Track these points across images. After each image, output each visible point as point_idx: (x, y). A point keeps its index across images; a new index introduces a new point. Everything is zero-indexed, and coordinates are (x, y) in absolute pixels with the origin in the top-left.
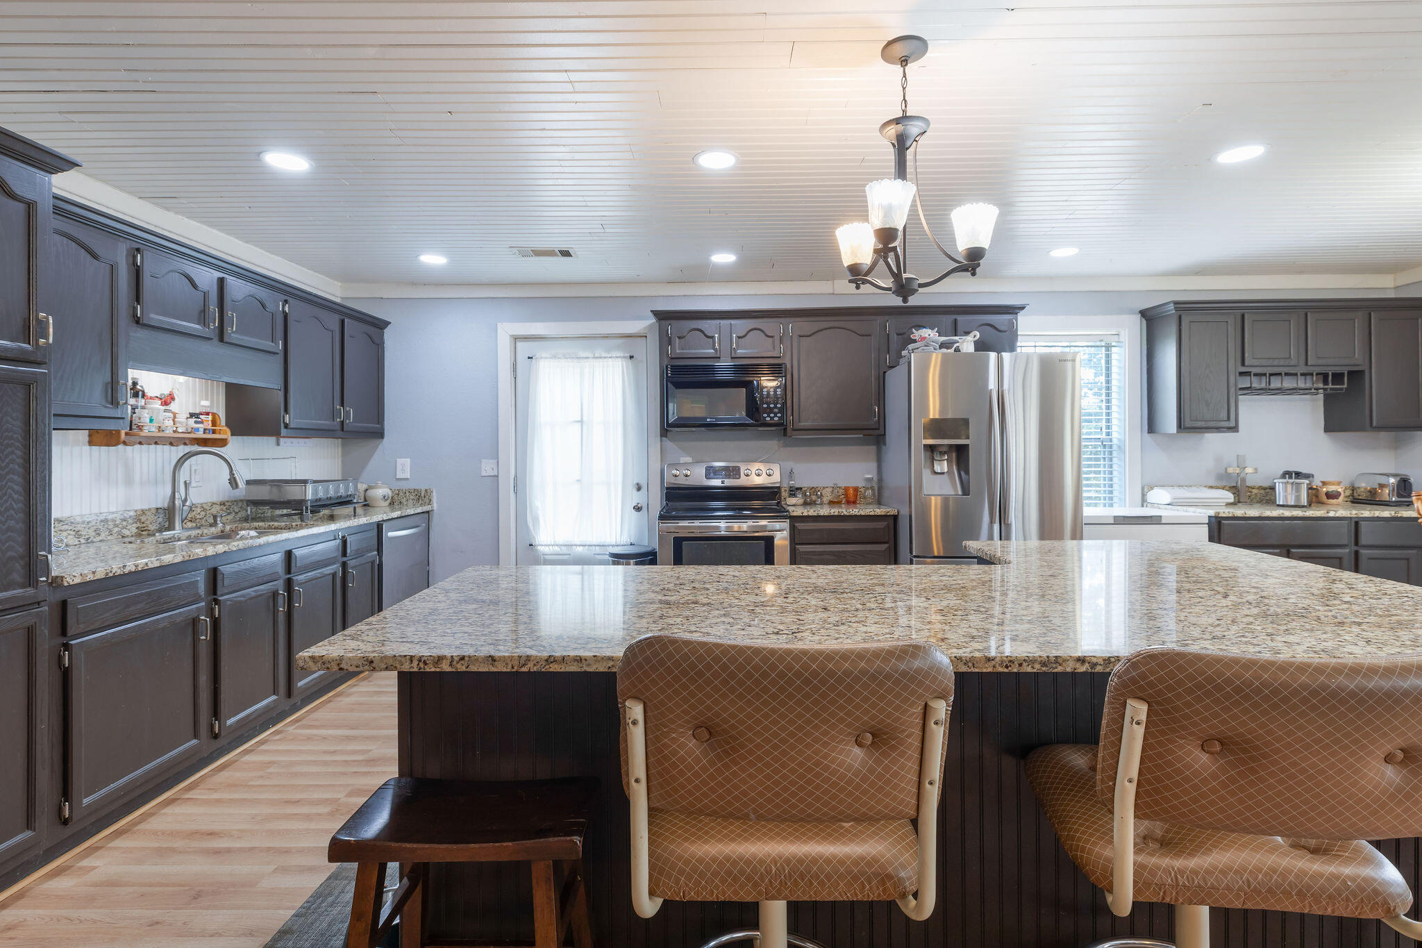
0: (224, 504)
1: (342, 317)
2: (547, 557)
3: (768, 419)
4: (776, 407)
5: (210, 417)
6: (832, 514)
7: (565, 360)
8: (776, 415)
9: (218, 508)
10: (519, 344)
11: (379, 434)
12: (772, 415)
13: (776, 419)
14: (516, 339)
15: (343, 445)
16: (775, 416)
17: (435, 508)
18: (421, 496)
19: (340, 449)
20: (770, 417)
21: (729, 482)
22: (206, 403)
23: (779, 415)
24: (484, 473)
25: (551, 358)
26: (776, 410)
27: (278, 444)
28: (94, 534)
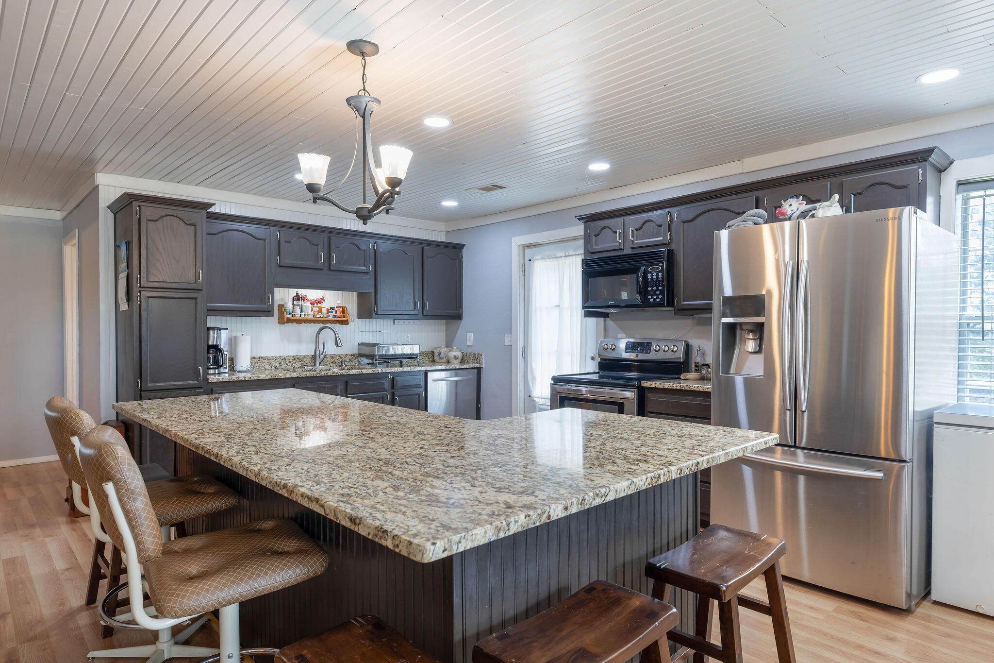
0: (354, 355)
1: (423, 246)
2: (541, 406)
3: (652, 300)
4: (658, 289)
5: (341, 309)
6: (675, 388)
7: (549, 260)
8: (657, 295)
9: (350, 357)
10: (527, 251)
11: (459, 317)
12: (655, 297)
13: (658, 300)
14: (526, 247)
15: (446, 324)
16: (658, 297)
17: (484, 366)
18: (477, 357)
19: (445, 326)
20: (653, 299)
21: (642, 356)
22: (339, 302)
23: (660, 297)
24: (506, 344)
25: (541, 259)
26: (658, 292)
27: (394, 323)
28: (279, 365)
